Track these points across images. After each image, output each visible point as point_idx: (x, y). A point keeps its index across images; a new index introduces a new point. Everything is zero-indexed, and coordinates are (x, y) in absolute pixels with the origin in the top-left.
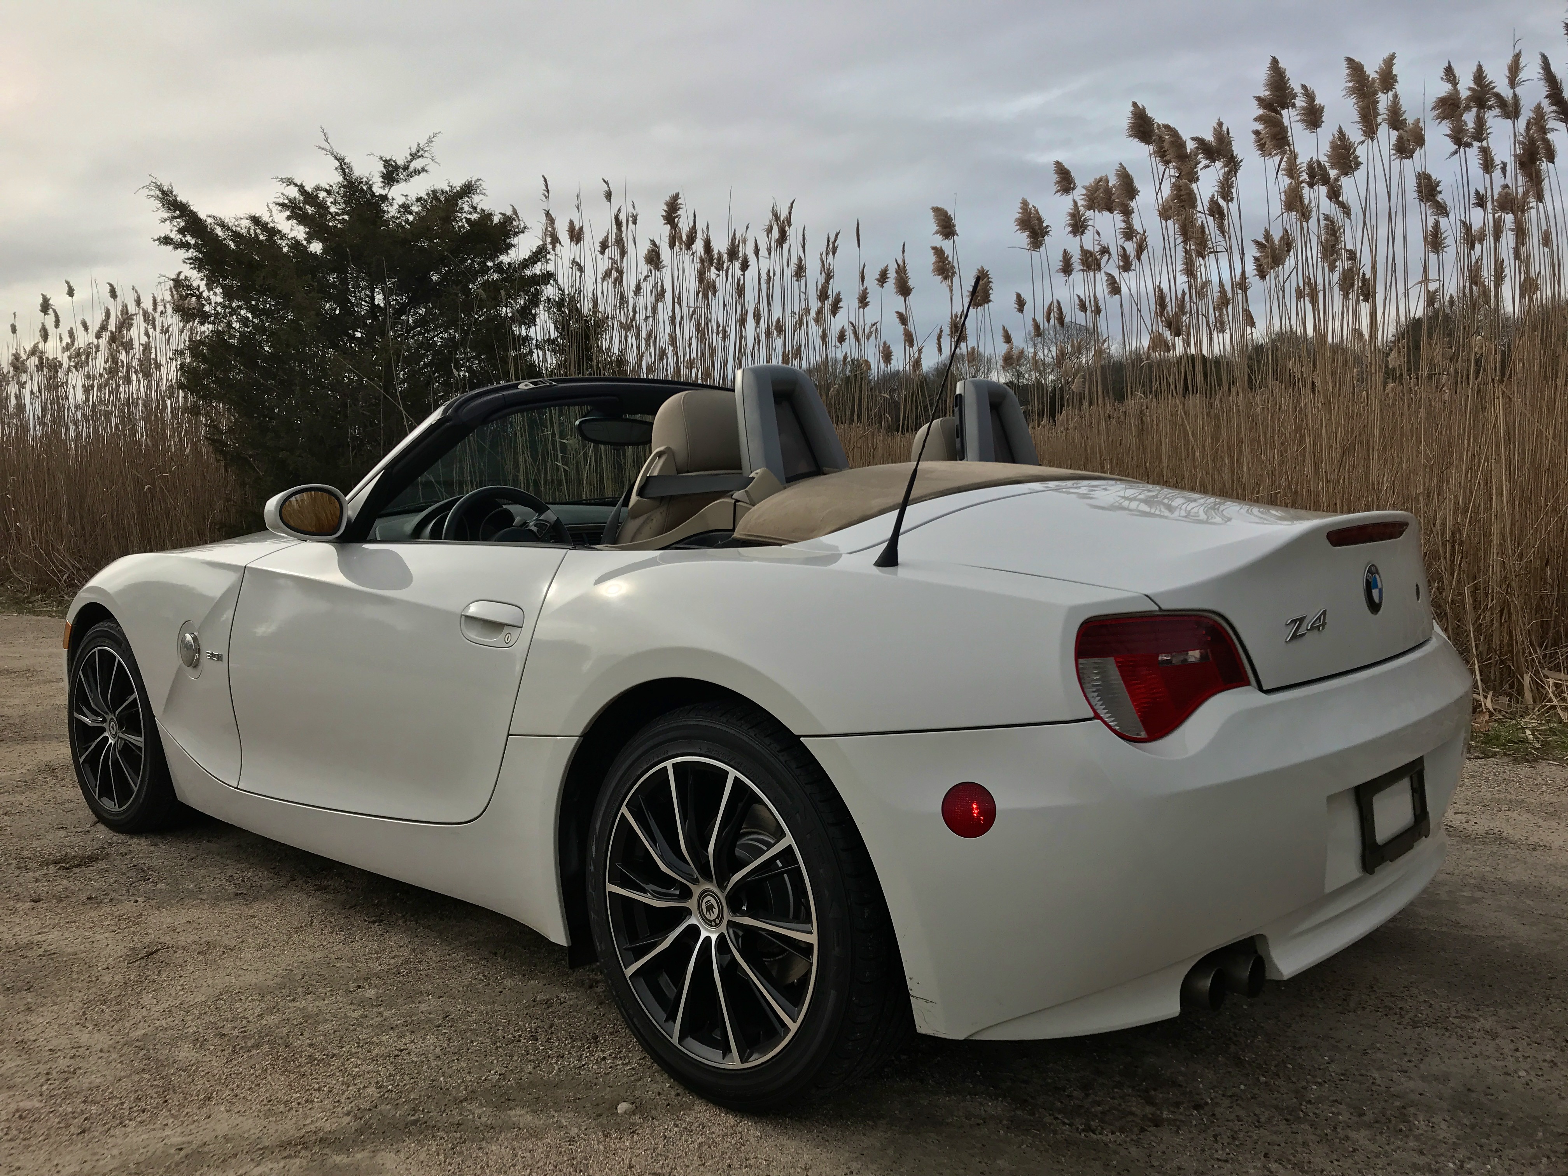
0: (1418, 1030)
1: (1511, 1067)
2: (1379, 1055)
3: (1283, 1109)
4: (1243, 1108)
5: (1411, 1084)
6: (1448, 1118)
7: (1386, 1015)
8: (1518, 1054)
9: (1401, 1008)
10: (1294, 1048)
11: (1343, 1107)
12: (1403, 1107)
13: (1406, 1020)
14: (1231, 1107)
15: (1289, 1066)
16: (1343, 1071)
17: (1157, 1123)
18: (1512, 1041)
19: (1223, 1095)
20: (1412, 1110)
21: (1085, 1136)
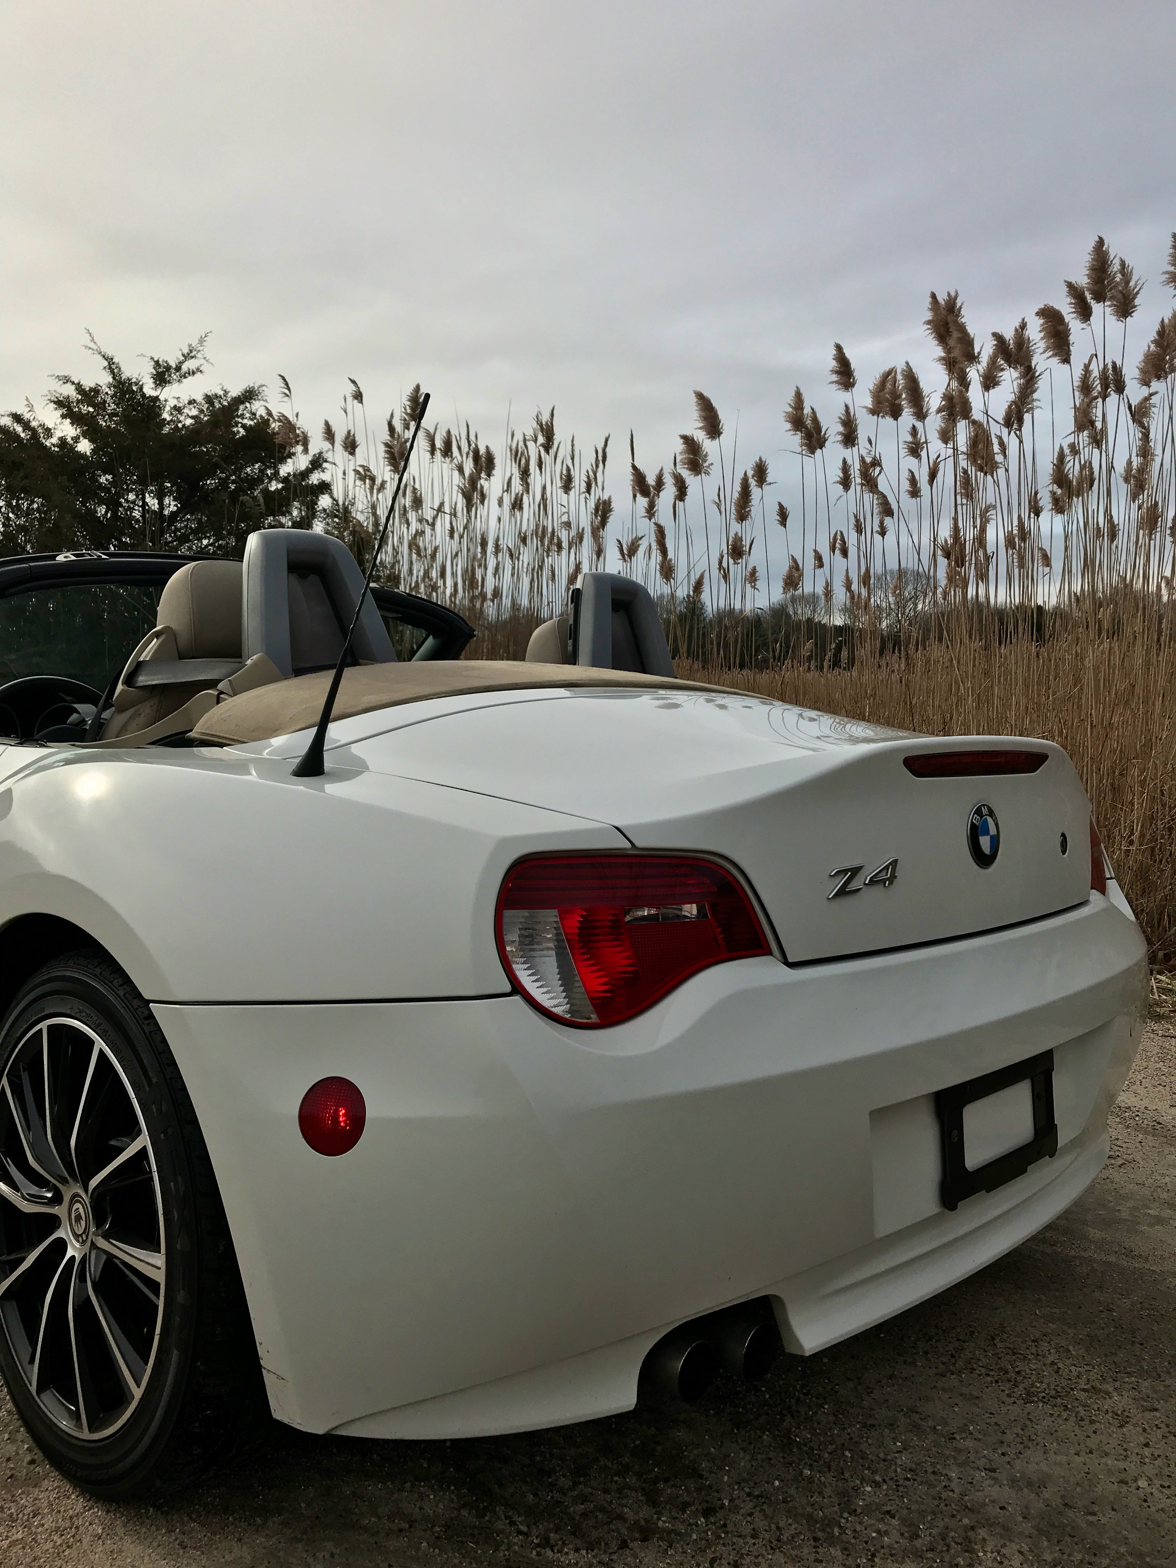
0: (1030, 1407)
1: (1133, 1469)
2: (970, 1443)
3: (816, 1522)
4: (766, 1517)
5: (994, 1492)
6: (1025, 1548)
7: (997, 1382)
8: (1147, 1452)
9: (1018, 1373)
10: (864, 1425)
11: (895, 1522)
12: (973, 1528)
13: (1020, 1390)
14: (751, 1515)
15: (847, 1453)
16: (913, 1466)
17: (646, 1533)
18: (1144, 1430)
19: (749, 1495)
20: (983, 1533)
21: (538, 1554)
